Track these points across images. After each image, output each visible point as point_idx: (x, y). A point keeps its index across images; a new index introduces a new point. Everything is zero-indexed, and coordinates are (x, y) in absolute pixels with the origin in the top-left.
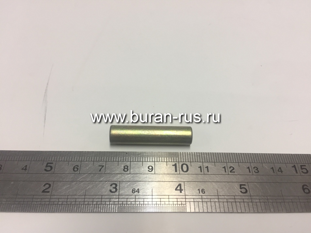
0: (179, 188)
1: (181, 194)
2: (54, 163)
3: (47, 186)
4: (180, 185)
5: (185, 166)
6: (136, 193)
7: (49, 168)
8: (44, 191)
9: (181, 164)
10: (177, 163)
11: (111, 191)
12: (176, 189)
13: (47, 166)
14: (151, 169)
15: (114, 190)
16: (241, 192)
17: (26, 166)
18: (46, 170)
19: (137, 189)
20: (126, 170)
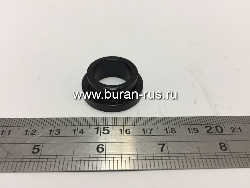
16: (33, 152)
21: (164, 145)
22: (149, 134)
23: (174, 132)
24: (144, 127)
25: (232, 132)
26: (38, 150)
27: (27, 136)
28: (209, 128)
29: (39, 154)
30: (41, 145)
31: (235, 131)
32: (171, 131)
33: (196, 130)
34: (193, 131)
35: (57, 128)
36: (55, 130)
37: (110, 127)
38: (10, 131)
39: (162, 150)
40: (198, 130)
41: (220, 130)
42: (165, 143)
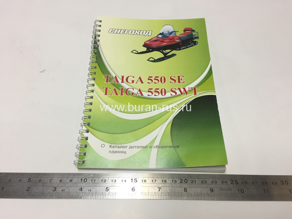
0: (81, 189)
1: (81, 192)
2: (32, 178)
3: (28, 188)
4: (82, 188)
5: (85, 180)
6: (63, 191)
7: (29, 181)
8: (27, 190)
9: (84, 178)
10: (83, 178)
11: (53, 190)
12: (80, 190)
13: (29, 180)
14: (71, 181)
15: (55, 190)
16: (106, 191)
17: (20, 180)
18: (28, 181)
19: (64, 190)
20: (61, 181)
21: (160, 188)
22: (154, 182)
23: (165, 182)
24: (152, 179)
25: (192, 183)
26: (108, 189)
27: (102, 182)
28: (181, 180)
29: (108, 191)
30: (109, 187)
31: (193, 182)
32: (164, 181)
33: (175, 181)
34: (174, 182)
35: (114, 179)
36: (114, 180)
37: (138, 178)
38: (95, 180)
39: (159, 191)
40: (176, 181)
41: (186, 182)
42: (161, 187)
